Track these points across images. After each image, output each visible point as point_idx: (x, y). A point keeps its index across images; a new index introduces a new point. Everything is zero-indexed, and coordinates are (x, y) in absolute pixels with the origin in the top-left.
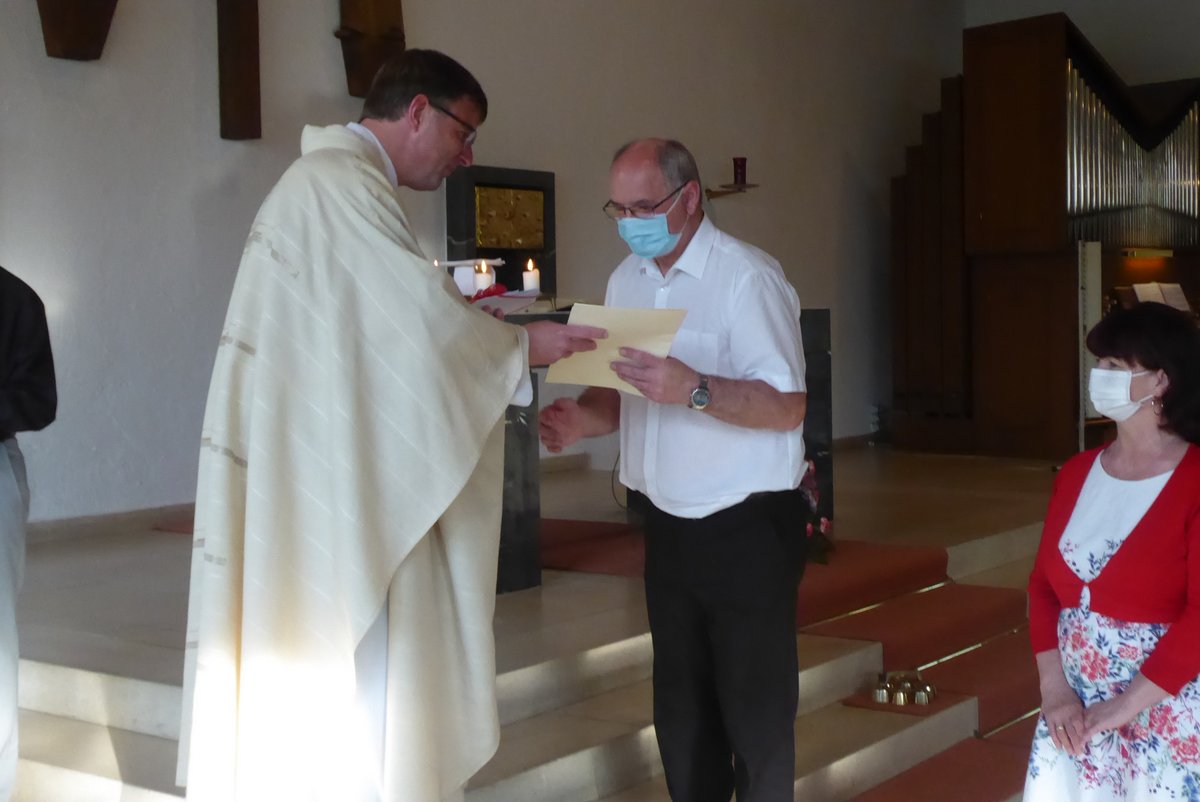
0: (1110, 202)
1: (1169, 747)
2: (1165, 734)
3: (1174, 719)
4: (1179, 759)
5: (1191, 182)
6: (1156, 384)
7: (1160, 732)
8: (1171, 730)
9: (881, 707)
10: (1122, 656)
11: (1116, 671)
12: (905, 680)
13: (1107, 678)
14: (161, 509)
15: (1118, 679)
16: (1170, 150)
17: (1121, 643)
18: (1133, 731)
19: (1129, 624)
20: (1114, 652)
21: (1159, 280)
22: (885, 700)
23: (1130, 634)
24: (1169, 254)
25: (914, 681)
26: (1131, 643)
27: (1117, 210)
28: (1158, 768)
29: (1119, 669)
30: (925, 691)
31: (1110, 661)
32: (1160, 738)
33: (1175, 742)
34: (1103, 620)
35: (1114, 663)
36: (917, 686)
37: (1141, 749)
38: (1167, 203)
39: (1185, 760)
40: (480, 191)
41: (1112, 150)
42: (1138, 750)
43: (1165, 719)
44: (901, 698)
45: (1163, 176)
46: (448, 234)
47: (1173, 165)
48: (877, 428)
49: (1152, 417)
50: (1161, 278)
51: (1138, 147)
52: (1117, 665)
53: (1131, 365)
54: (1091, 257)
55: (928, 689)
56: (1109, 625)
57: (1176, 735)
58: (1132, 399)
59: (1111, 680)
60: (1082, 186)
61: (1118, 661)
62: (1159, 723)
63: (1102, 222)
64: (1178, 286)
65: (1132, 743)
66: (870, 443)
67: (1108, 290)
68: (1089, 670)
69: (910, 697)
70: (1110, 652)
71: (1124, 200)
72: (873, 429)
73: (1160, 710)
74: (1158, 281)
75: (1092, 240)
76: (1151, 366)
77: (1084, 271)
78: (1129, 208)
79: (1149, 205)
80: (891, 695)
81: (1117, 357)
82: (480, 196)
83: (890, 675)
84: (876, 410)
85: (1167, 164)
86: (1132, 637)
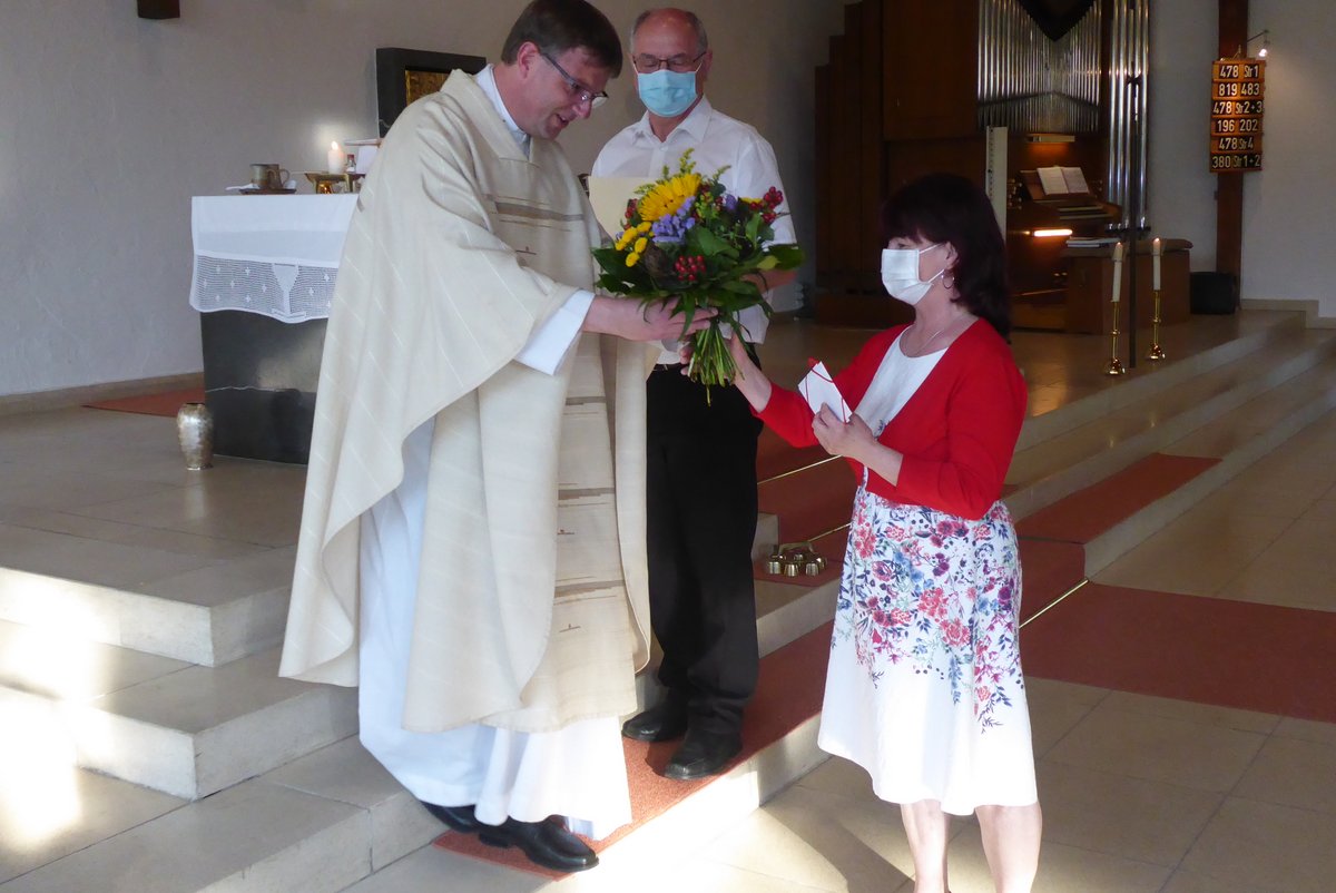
0: (1019, 89)
1: (940, 629)
2: (937, 616)
3: (945, 601)
4: (948, 641)
5: (1093, 72)
7: (932, 614)
8: (942, 612)
9: (773, 578)
10: (889, 536)
11: (881, 549)
12: (797, 551)
13: (873, 556)
14: (92, 387)
15: (882, 558)
16: (1074, 42)
17: (890, 523)
18: (889, 617)
19: (901, 506)
20: (882, 531)
21: (1062, 164)
22: (777, 572)
23: (900, 515)
24: (1071, 139)
25: (805, 552)
26: (900, 524)
27: (1025, 97)
28: (929, 649)
29: (885, 548)
30: (816, 562)
31: (878, 539)
32: (931, 619)
33: (945, 624)
34: (879, 499)
35: (881, 541)
36: (809, 558)
37: (903, 633)
38: (1071, 90)
39: (952, 642)
40: (411, 75)
41: (1021, 39)
42: (899, 634)
43: (937, 600)
44: (792, 569)
45: (1068, 66)
46: (380, 118)
47: (1077, 55)
48: (802, 305)
50: (1063, 163)
51: (1045, 37)
52: (883, 544)
53: (917, 241)
54: (998, 140)
55: (819, 560)
56: (884, 504)
57: (946, 617)
58: (921, 278)
59: (875, 558)
60: (991, 76)
61: (885, 540)
62: (932, 606)
63: (1007, 108)
64: (1079, 169)
65: (889, 628)
66: (795, 319)
67: (1014, 173)
68: (862, 546)
69: (801, 570)
70: (879, 531)
71: (1031, 88)
72: (798, 305)
73: (932, 592)
74: (1060, 165)
75: (1000, 126)
76: (938, 239)
77: (992, 155)
78: (1035, 95)
79: (1054, 92)
80: (783, 568)
81: (903, 236)
82: (411, 80)
83: (782, 547)
84: (801, 287)
85: (1071, 54)
86: (902, 519)
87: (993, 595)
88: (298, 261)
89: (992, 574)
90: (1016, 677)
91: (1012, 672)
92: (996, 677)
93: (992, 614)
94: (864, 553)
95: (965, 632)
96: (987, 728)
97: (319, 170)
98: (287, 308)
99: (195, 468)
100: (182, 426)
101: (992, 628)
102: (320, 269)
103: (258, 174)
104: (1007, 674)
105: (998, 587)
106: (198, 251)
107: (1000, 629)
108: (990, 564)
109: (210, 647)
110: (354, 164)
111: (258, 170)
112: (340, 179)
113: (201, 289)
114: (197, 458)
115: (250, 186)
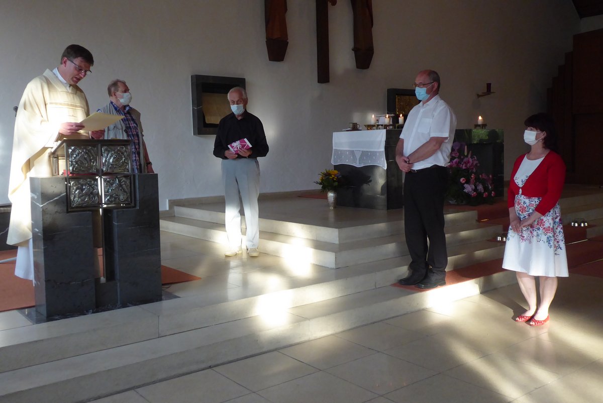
3: (544, 222)
4: (545, 233)
6: (543, 135)
7: (540, 226)
8: (543, 225)
10: (530, 206)
14: (300, 191)
15: (529, 212)
17: (530, 203)
18: (533, 226)
19: (532, 198)
20: (528, 205)
23: (532, 200)
26: (532, 203)
28: (540, 235)
31: (527, 208)
32: (540, 228)
33: (544, 228)
34: (525, 197)
39: (547, 233)
40: (398, 97)
43: (541, 222)
46: (387, 110)
49: (540, 144)
52: (529, 209)
53: (537, 129)
57: (545, 226)
58: (536, 139)
59: (527, 213)
76: (542, 130)
81: (533, 127)
87: (557, 220)
88: (361, 149)
89: (557, 215)
90: (563, 242)
91: (562, 240)
92: (558, 242)
93: (557, 225)
94: (522, 212)
95: (552, 229)
96: (556, 256)
97: (369, 124)
98: (358, 163)
99: (332, 208)
100: (329, 196)
101: (557, 229)
102: (367, 151)
103: (351, 125)
104: (561, 241)
105: (559, 218)
106: (334, 148)
107: (559, 229)
108: (557, 212)
109: (338, 239)
110: (378, 122)
111: (351, 124)
112: (374, 126)
113: (334, 158)
114: (332, 205)
115: (349, 129)
